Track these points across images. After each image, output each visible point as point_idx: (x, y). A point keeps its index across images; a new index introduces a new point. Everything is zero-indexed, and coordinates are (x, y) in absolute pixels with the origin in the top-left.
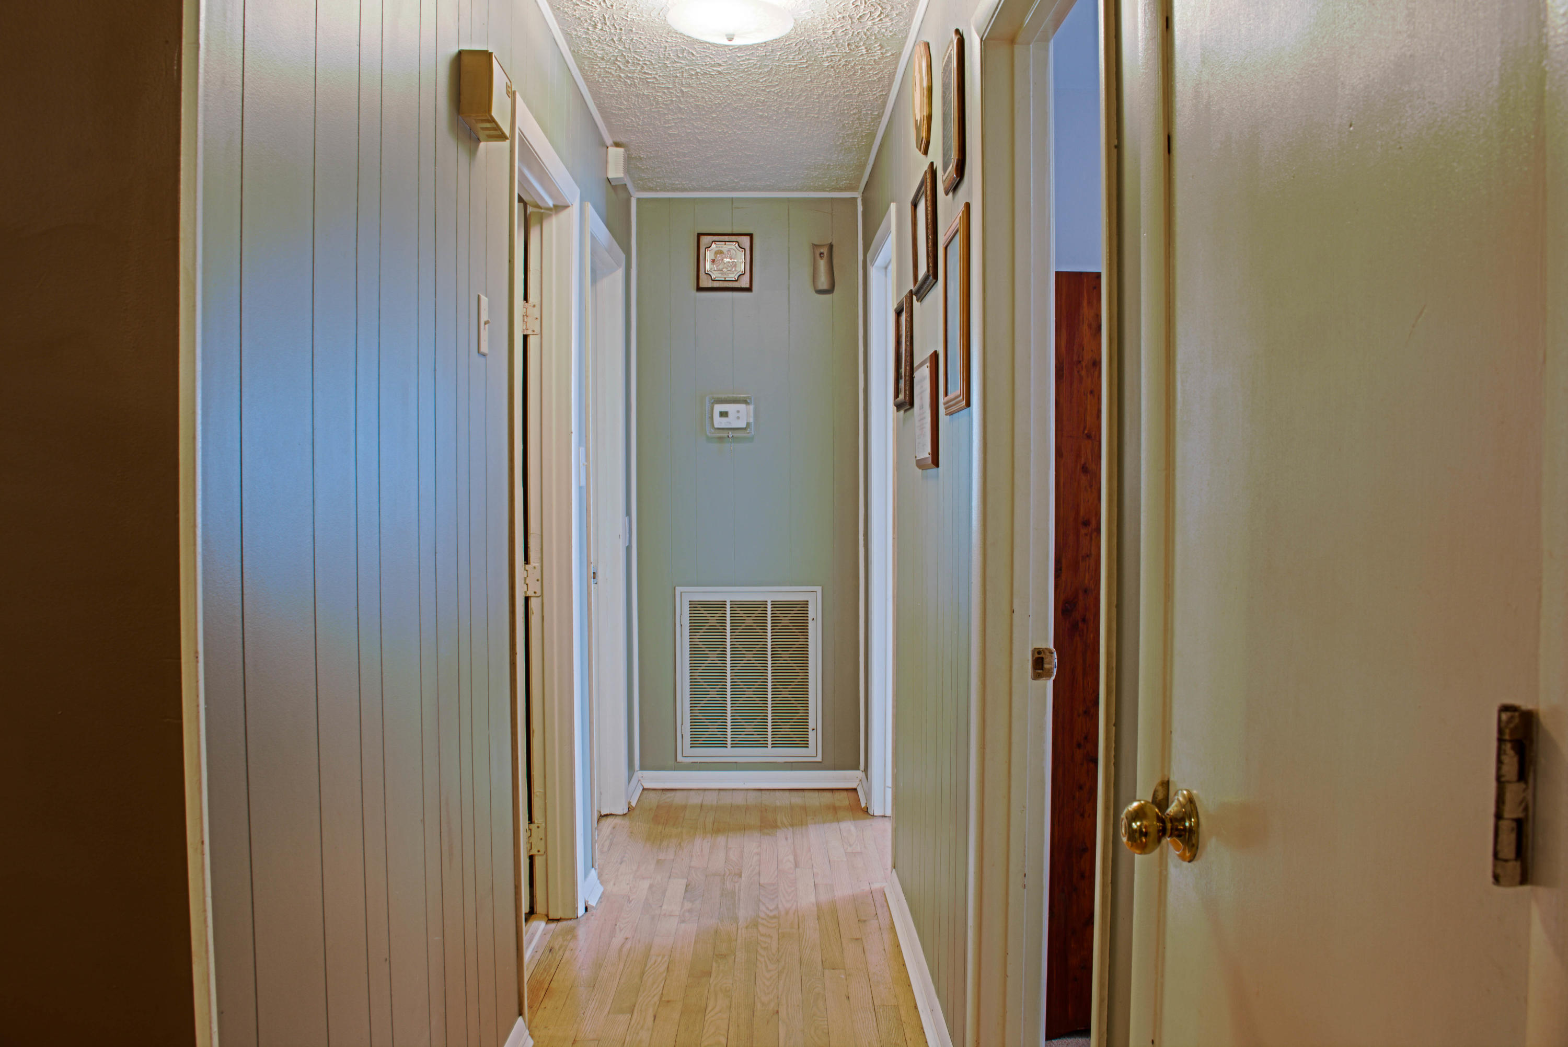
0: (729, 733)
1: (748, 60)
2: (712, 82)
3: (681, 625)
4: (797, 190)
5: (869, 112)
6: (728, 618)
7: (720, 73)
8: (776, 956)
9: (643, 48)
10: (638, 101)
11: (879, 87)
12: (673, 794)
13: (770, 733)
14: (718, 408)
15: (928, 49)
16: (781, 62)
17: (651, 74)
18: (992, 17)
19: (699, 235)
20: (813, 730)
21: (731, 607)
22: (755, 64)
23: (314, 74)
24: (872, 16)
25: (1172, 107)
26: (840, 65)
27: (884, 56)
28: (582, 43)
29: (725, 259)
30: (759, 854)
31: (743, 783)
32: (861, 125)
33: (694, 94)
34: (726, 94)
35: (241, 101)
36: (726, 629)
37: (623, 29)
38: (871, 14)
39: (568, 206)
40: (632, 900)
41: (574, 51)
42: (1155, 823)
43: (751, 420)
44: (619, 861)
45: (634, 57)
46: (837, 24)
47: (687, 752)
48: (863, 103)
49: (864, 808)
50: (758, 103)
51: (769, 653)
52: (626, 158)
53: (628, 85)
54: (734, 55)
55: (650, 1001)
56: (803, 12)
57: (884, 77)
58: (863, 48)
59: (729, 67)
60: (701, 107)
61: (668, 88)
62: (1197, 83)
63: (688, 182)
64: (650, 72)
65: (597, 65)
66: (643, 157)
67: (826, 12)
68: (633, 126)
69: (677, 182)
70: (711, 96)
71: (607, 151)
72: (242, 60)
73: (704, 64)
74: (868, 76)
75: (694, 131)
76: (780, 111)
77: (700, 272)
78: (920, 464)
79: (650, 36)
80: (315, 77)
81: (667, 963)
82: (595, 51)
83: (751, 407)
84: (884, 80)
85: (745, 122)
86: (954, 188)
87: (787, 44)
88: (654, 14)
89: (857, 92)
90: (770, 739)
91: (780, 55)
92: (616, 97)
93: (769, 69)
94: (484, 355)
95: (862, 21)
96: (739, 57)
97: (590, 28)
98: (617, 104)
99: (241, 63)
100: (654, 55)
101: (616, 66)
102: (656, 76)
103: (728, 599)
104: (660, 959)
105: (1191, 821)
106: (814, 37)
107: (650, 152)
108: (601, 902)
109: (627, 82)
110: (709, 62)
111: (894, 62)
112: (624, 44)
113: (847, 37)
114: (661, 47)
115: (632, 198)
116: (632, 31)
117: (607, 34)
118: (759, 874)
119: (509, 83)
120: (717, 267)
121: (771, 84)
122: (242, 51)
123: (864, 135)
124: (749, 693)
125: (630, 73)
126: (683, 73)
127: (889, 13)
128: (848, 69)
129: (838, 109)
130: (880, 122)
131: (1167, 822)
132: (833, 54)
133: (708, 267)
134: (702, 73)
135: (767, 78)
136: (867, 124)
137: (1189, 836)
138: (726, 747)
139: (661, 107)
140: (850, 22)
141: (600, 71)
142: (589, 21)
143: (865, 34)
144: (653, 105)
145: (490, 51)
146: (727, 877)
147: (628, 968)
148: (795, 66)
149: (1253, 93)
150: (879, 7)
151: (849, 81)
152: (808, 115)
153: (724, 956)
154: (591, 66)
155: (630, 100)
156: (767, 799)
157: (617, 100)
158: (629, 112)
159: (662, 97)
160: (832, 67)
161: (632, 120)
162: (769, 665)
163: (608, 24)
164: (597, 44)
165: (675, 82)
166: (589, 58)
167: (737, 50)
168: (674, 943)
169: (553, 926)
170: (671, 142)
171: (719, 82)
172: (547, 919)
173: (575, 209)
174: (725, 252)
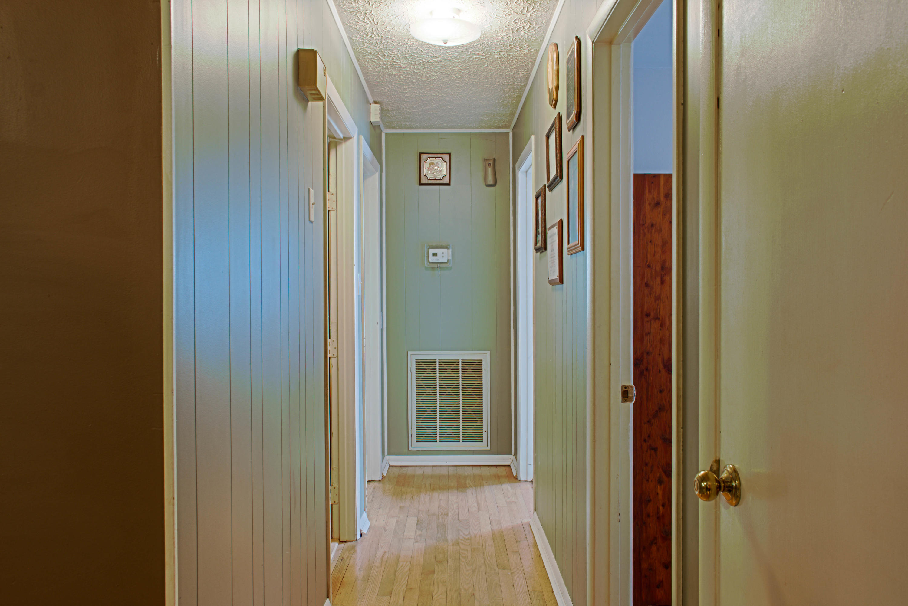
0: (438, 434)
1: (453, 54)
2: (431, 67)
3: (411, 373)
4: (475, 128)
5: (519, 84)
6: (437, 369)
7: (436, 62)
8: (471, 561)
9: (394, 47)
10: (389, 78)
11: (526, 69)
12: (407, 469)
13: (461, 434)
14: (432, 251)
15: (557, 48)
16: (471, 56)
17: (397, 63)
18: (600, 29)
19: (421, 154)
20: (485, 432)
21: (439, 363)
22: (457, 57)
23: (227, 63)
24: (525, 29)
25: (721, 82)
26: (504, 57)
27: (530, 51)
28: (359, 44)
29: (435, 168)
30: (457, 503)
31: (446, 462)
32: (514, 91)
33: (421, 74)
34: (439, 73)
35: (192, 78)
36: (436, 375)
37: (383, 36)
38: (524, 28)
39: (351, 138)
40: (387, 529)
41: (354, 49)
42: (715, 483)
43: (450, 258)
44: (378, 507)
45: (389, 53)
46: (504, 33)
47: (414, 444)
48: (516, 78)
49: (515, 476)
50: (457, 79)
51: (461, 388)
52: (381, 110)
53: (384, 68)
54: (445, 51)
55: (401, 588)
56: (486, 27)
57: (529, 63)
58: (518, 47)
59: (442, 58)
60: (424, 81)
61: (407, 70)
62: (738, 67)
63: (414, 124)
64: (397, 61)
65: (367, 57)
66: (390, 110)
67: (498, 26)
68: (385, 92)
69: (408, 124)
70: (430, 75)
71: (370, 106)
72: (192, 55)
73: (428, 57)
74: (520, 63)
75: (420, 95)
76: (469, 84)
77: (421, 175)
78: (552, 282)
79: (398, 41)
80: (228, 64)
81: (409, 566)
82: (366, 49)
83: (450, 251)
84: (529, 65)
85: (449, 90)
86: (573, 127)
87: (475, 45)
88: (401, 28)
89: (513, 72)
90: (461, 437)
91: (471, 51)
92: (377, 75)
93: (464, 59)
94: (312, 222)
95: (519, 31)
96: (448, 53)
97: (365, 36)
98: (377, 79)
99: (192, 57)
100: (400, 51)
101: (378, 58)
102: (400, 63)
103: (437, 358)
104: (405, 564)
105: (736, 482)
106: (491, 41)
107: (394, 107)
108: (369, 531)
109: (384, 67)
110: (430, 55)
111: (535, 55)
112: (383, 45)
113: (510, 41)
114: (404, 47)
115: (382, 133)
116: (388, 37)
117: (374, 39)
118: (458, 514)
119: (325, 68)
120: (430, 172)
121: (465, 68)
122: (192, 50)
123: (515, 96)
124: (449, 411)
125: (385, 62)
126: (415, 62)
127: (534, 27)
128: (509, 59)
129: (502, 82)
130: (525, 89)
131: (721, 483)
132: (501, 51)
133: (425, 172)
134: (426, 62)
135: (463, 64)
136: (517, 91)
137: (735, 490)
138: (437, 442)
139: (402, 81)
140: (512, 32)
141: (369, 61)
142: (364, 32)
143: (520, 39)
144: (397, 80)
145: (315, 50)
146: (440, 516)
147: (387, 569)
148: (479, 58)
149: (776, 73)
150: (528, 23)
151: (509, 66)
152: (484, 86)
153: (441, 562)
154: (364, 57)
155: (385, 77)
156: (460, 471)
157: (377, 77)
158: (383, 84)
159: (403, 76)
160: (500, 58)
161: (385, 88)
162: (461, 395)
163: (375, 33)
164: (367, 45)
165: (411, 67)
166: (363, 53)
167: (447, 49)
168: (412, 554)
169: (342, 545)
170: (406, 101)
171: (435, 67)
172: (339, 541)
173: (355, 140)
174: (435, 163)
